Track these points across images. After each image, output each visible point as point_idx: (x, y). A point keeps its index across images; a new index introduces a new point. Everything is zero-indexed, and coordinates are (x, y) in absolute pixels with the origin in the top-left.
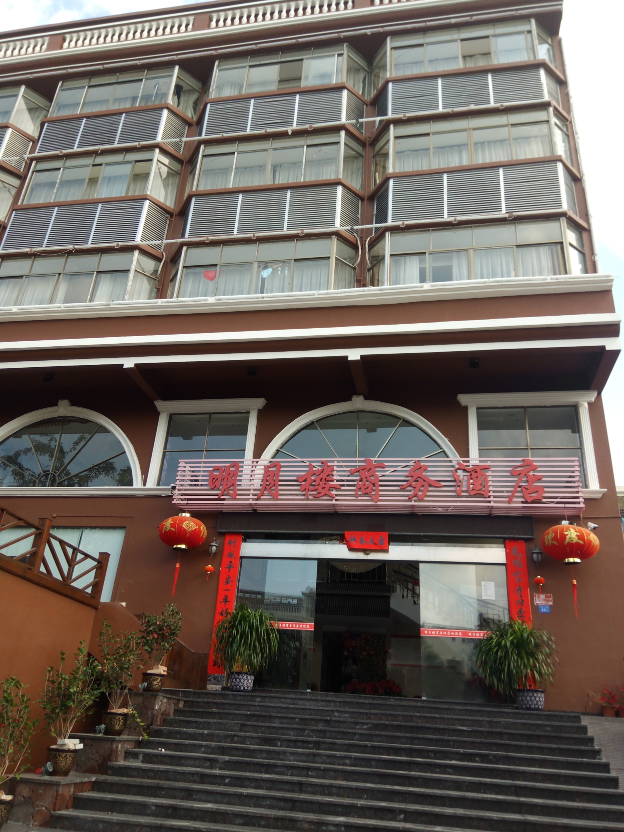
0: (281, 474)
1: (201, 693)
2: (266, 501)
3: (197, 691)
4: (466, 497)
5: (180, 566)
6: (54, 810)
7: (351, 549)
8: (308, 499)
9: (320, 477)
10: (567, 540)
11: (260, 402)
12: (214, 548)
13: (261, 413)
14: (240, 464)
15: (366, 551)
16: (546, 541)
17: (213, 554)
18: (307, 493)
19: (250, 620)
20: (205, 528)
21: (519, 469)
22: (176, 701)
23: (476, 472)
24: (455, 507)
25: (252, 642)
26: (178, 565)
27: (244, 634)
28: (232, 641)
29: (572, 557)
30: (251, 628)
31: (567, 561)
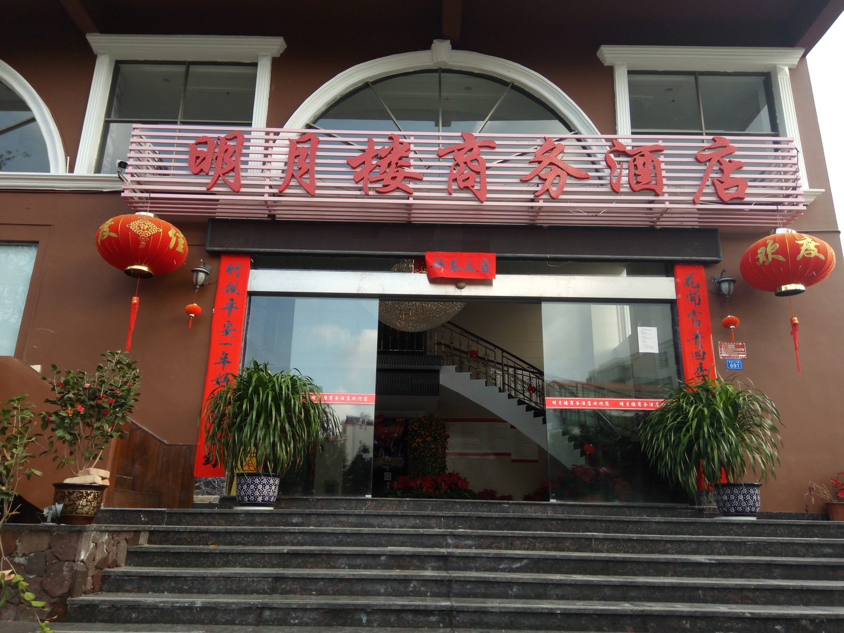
0: (319, 153)
1: (184, 514)
2: (295, 196)
3: (176, 510)
4: (627, 194)
5: (140, 301)
7: (434, 280)
8: (367, 196)
9: (387, 161)
10: (802, 252)
11: (276, 45)
12: (201, 277)
13: (277, 64)
14: (246, 136)
15: (457, 282)
16: (761, 256)
17: (200, 286)
18: (365, 185)
19: (274, 385)
21: (707, 152)
22: (132, 534)
23: (643, 155)
24: (609, 211)
25: (279, 424)
26: (135, 300)
27: (264, 409)
28: (241, 421)
29: (796, 283)
30: (277, 399)
31: (784, 288)
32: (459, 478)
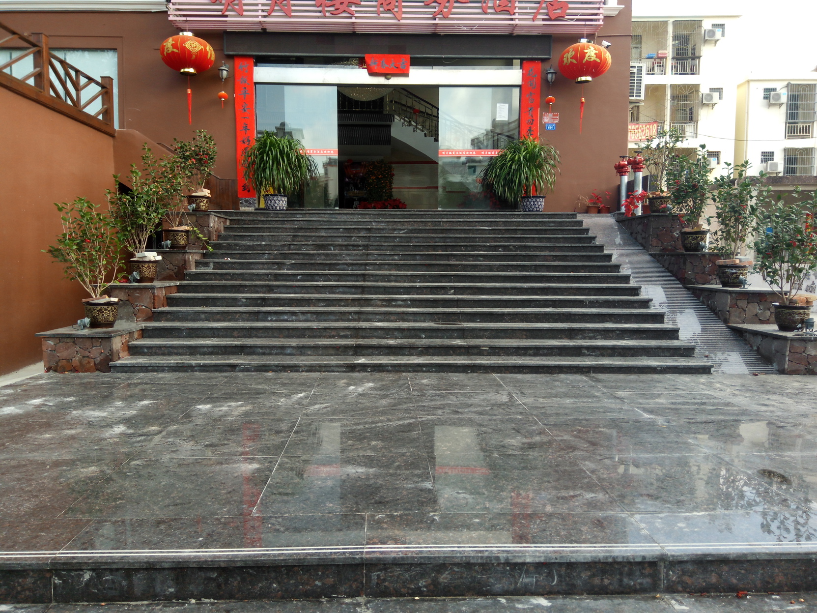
2: (278, 19)
3: (235, 211)
4: (492, 14)
5: (192, 92)
6: (154, 308)
7: (372, 74)
8: (325, 17)
10: (586, 58)
12: (225, 73)
15: (386, 75)
16: (565, 59)
17: (225, 79)
18: (324, 9)
19: (279, 146)
20: (212, 49)
22: (224, 220)
24: (480, 26)
25: (284, 168)
26: (189, 91)
27: (275, 159)
28: (264, 166)
29: (586, 75)
30: (282, 153)
31: (579, 79)
32: (400, 202)
